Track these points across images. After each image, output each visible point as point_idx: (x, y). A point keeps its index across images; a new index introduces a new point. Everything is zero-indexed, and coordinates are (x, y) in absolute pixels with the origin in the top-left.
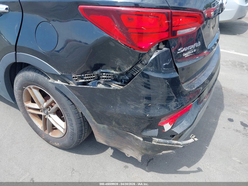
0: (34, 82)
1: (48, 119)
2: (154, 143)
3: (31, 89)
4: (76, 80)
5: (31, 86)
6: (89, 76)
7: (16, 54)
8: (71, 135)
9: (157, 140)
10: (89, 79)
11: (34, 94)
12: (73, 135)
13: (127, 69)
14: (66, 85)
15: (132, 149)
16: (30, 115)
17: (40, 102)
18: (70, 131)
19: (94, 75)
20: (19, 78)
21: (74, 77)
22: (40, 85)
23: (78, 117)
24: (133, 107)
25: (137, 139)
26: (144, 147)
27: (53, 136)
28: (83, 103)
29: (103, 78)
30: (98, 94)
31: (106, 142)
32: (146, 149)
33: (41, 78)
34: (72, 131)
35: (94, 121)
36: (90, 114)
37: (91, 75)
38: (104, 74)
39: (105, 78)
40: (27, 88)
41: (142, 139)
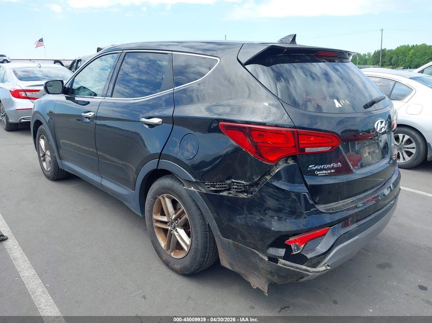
0: (169, 189)
1: (174, 234)
2: (279, 264)
3: (164, 198)
4: (209, 188)
5: (165, 195)
6: (221, 185)
7: (159, 161)
8: (194, 252)
9: (283, 261)
10: (221, 187)
11: (166, 204)
12: (196, 252)
13: (256, 179)
14: (198, 192)
15: (258, 276)
16: (156, 230)
17: (170, 213)
18: (194, 247)
19: (225, 184)
20: (155, 186)
21: (206, 185)
22: (174, 192)
23: (205, 230)
24: (258, 218)
25: (262, 259)
26: (269, 269)
27: (174, 257)
28: (211, 211)
29: (234, 188)
30: (226, 202)
31: (231, 264)
32: (271, 273)
33: (176, 186)
34: (196, 246)
35: (219, 233)
36: (216, 225)
37: (223, 184)
38: (235, 184)
39: (236, 188)
40: (160, 197)
41: (266, 259)
